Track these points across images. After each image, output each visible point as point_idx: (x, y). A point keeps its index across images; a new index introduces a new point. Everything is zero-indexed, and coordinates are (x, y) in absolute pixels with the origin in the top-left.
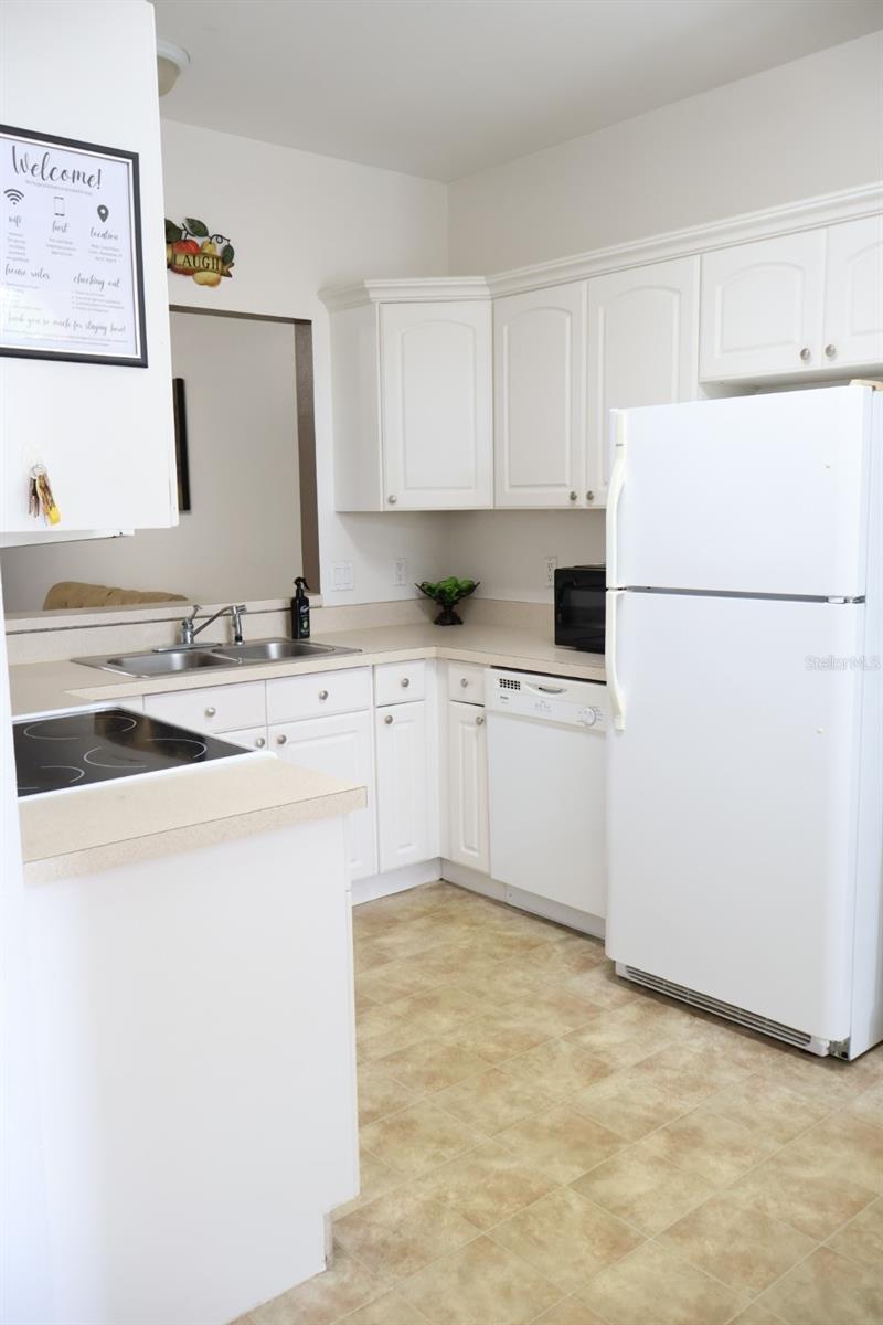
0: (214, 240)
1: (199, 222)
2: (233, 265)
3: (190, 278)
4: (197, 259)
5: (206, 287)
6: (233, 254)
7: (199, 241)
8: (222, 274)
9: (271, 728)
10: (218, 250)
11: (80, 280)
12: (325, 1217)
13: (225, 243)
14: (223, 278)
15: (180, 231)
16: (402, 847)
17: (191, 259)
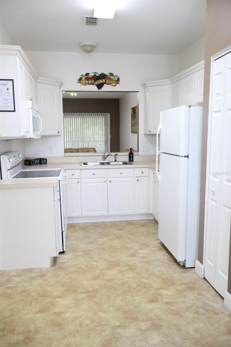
0: (115, 77)
1: (112, 73)
2: (120, 81)
3: (110, 85)
4: (111, 81)
5: (113, 87)
6: (119, 79)
7: (112, 77)
8: (117, 83)
9: (108, 179)
10: (116, 79)
11: (4, 100)
12: (50, 258)
13: (118, 77)
14: (117, 84)
15: (107, 76)
16: (141, 209)
17: (109, 81)
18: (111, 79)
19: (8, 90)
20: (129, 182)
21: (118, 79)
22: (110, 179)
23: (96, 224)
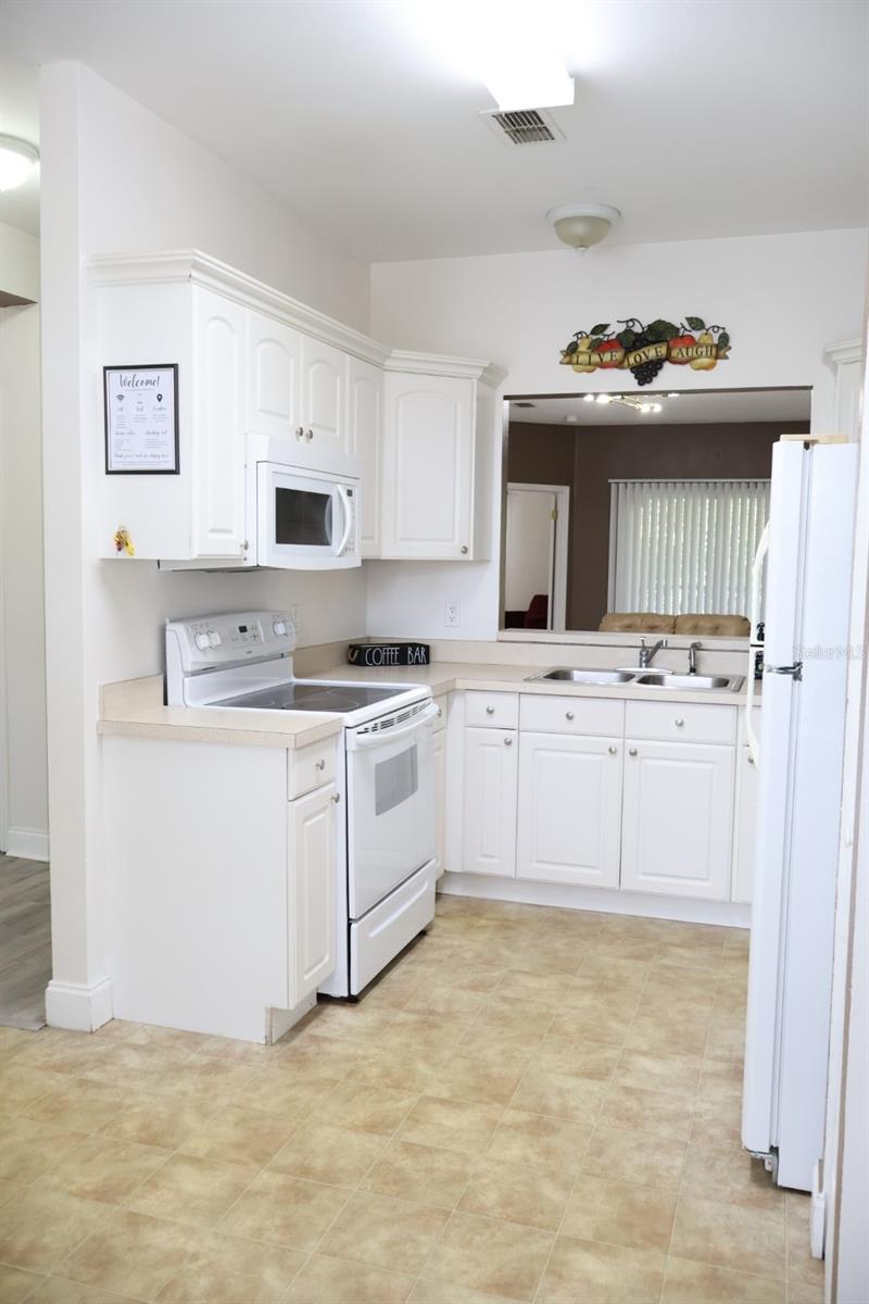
0: (711, 331)
1: (697, 319)
2: (730, 348)
3: (688, 366)
4: (690, 350)
5: (702, 371)
6: (728, 341)
7: (696, 335)
8: (717, 357)
9: (627, 741)
10: (716, 339)
11: (148, 433)
12: (266, 1009)
13: (721, 331)
14: (719, 361)
15: (678, 329)
17: (684, 351)
18: (692, 341)
19: (160, 400)
20: (714, 762)
21: (724, 339)
22: (632, 744)
23: (565, 918)
